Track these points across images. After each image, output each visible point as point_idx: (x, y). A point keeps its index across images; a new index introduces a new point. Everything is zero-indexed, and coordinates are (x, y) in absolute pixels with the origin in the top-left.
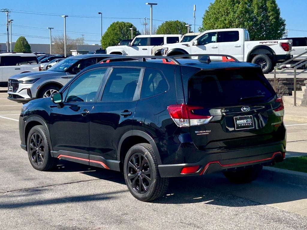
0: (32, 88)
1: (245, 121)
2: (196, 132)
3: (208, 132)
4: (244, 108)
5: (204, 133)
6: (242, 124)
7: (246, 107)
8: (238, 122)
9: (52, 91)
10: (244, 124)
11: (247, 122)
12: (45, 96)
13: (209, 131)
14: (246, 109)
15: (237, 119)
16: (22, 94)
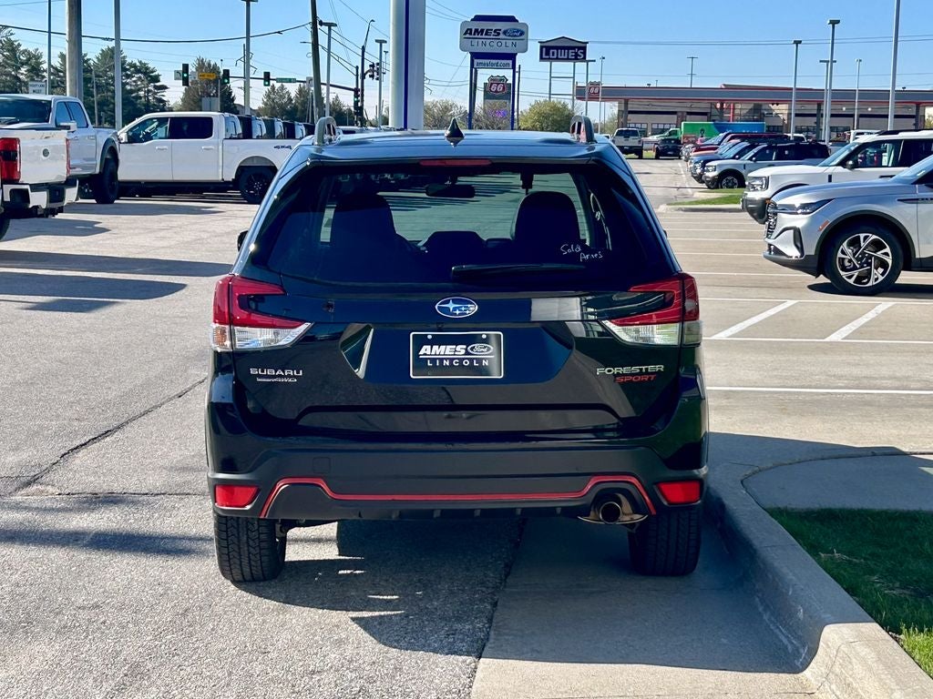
0: (808, 227)
1: (461, 349)
2: (253, 371)
3: (294, 376)
4: (447, 302)
5: (280, 376)
6: (441, 360)
7: (454, 302)
8: (426, 350)
9: (866, 238)
10: (451, 360)
11: (467, 353)
12: (843, 252)
13: (298, 372)
14: (455, 309)
15: (421, 342)
16: (782, 242)
